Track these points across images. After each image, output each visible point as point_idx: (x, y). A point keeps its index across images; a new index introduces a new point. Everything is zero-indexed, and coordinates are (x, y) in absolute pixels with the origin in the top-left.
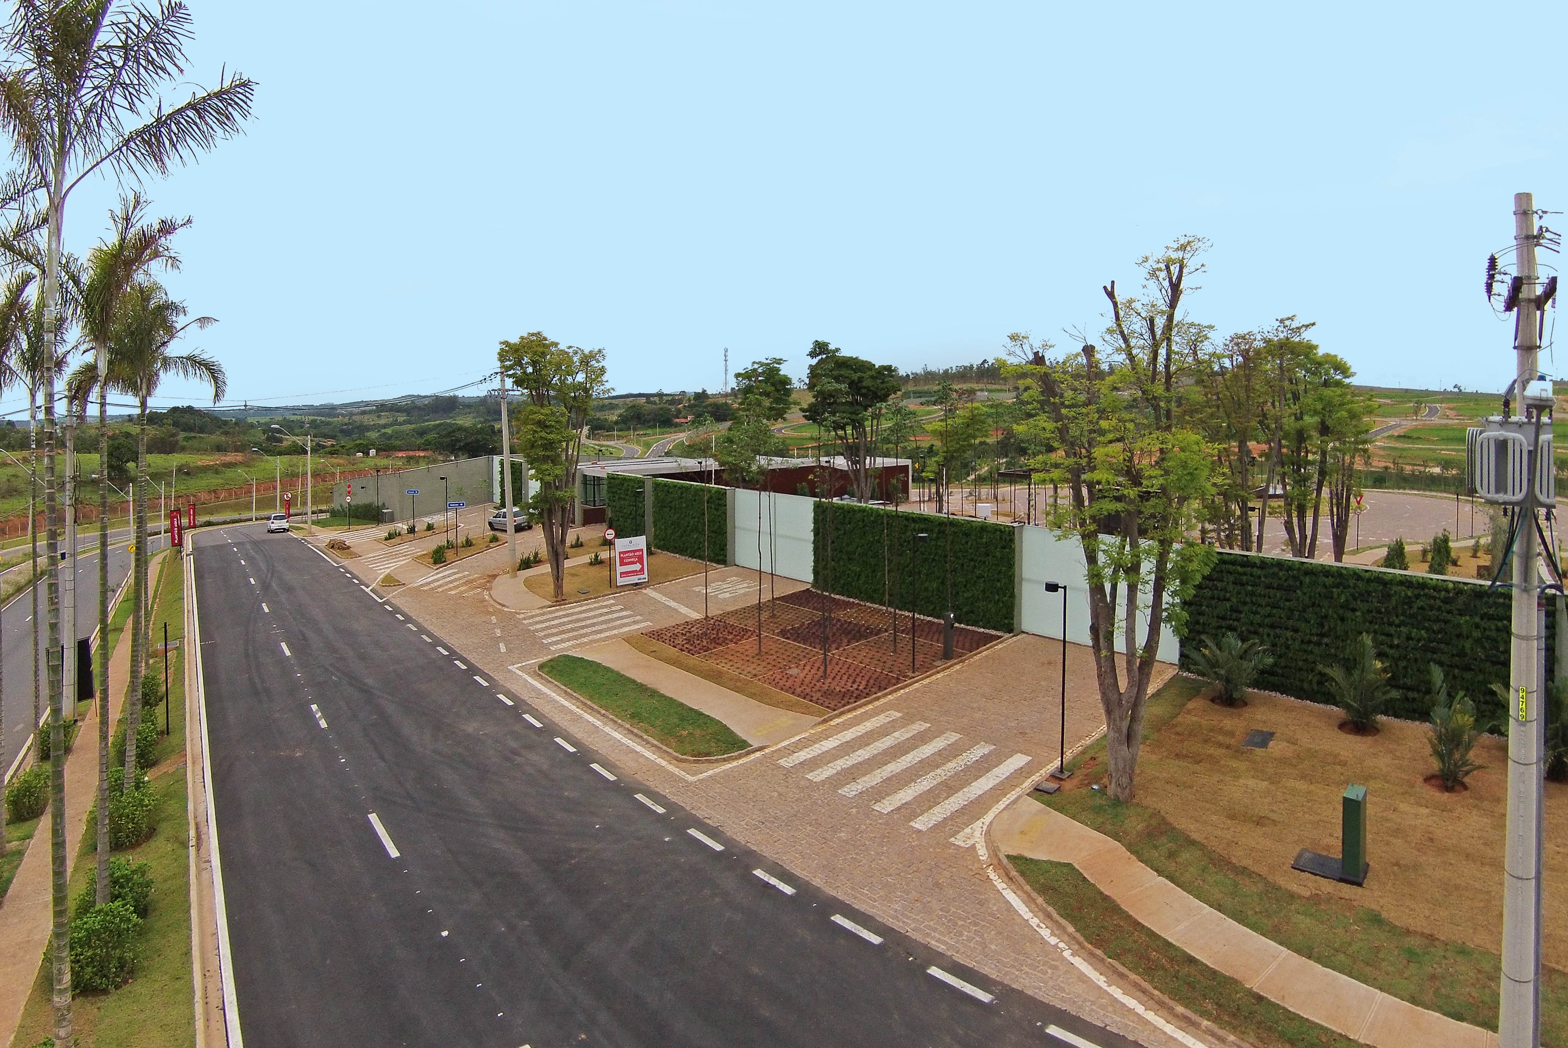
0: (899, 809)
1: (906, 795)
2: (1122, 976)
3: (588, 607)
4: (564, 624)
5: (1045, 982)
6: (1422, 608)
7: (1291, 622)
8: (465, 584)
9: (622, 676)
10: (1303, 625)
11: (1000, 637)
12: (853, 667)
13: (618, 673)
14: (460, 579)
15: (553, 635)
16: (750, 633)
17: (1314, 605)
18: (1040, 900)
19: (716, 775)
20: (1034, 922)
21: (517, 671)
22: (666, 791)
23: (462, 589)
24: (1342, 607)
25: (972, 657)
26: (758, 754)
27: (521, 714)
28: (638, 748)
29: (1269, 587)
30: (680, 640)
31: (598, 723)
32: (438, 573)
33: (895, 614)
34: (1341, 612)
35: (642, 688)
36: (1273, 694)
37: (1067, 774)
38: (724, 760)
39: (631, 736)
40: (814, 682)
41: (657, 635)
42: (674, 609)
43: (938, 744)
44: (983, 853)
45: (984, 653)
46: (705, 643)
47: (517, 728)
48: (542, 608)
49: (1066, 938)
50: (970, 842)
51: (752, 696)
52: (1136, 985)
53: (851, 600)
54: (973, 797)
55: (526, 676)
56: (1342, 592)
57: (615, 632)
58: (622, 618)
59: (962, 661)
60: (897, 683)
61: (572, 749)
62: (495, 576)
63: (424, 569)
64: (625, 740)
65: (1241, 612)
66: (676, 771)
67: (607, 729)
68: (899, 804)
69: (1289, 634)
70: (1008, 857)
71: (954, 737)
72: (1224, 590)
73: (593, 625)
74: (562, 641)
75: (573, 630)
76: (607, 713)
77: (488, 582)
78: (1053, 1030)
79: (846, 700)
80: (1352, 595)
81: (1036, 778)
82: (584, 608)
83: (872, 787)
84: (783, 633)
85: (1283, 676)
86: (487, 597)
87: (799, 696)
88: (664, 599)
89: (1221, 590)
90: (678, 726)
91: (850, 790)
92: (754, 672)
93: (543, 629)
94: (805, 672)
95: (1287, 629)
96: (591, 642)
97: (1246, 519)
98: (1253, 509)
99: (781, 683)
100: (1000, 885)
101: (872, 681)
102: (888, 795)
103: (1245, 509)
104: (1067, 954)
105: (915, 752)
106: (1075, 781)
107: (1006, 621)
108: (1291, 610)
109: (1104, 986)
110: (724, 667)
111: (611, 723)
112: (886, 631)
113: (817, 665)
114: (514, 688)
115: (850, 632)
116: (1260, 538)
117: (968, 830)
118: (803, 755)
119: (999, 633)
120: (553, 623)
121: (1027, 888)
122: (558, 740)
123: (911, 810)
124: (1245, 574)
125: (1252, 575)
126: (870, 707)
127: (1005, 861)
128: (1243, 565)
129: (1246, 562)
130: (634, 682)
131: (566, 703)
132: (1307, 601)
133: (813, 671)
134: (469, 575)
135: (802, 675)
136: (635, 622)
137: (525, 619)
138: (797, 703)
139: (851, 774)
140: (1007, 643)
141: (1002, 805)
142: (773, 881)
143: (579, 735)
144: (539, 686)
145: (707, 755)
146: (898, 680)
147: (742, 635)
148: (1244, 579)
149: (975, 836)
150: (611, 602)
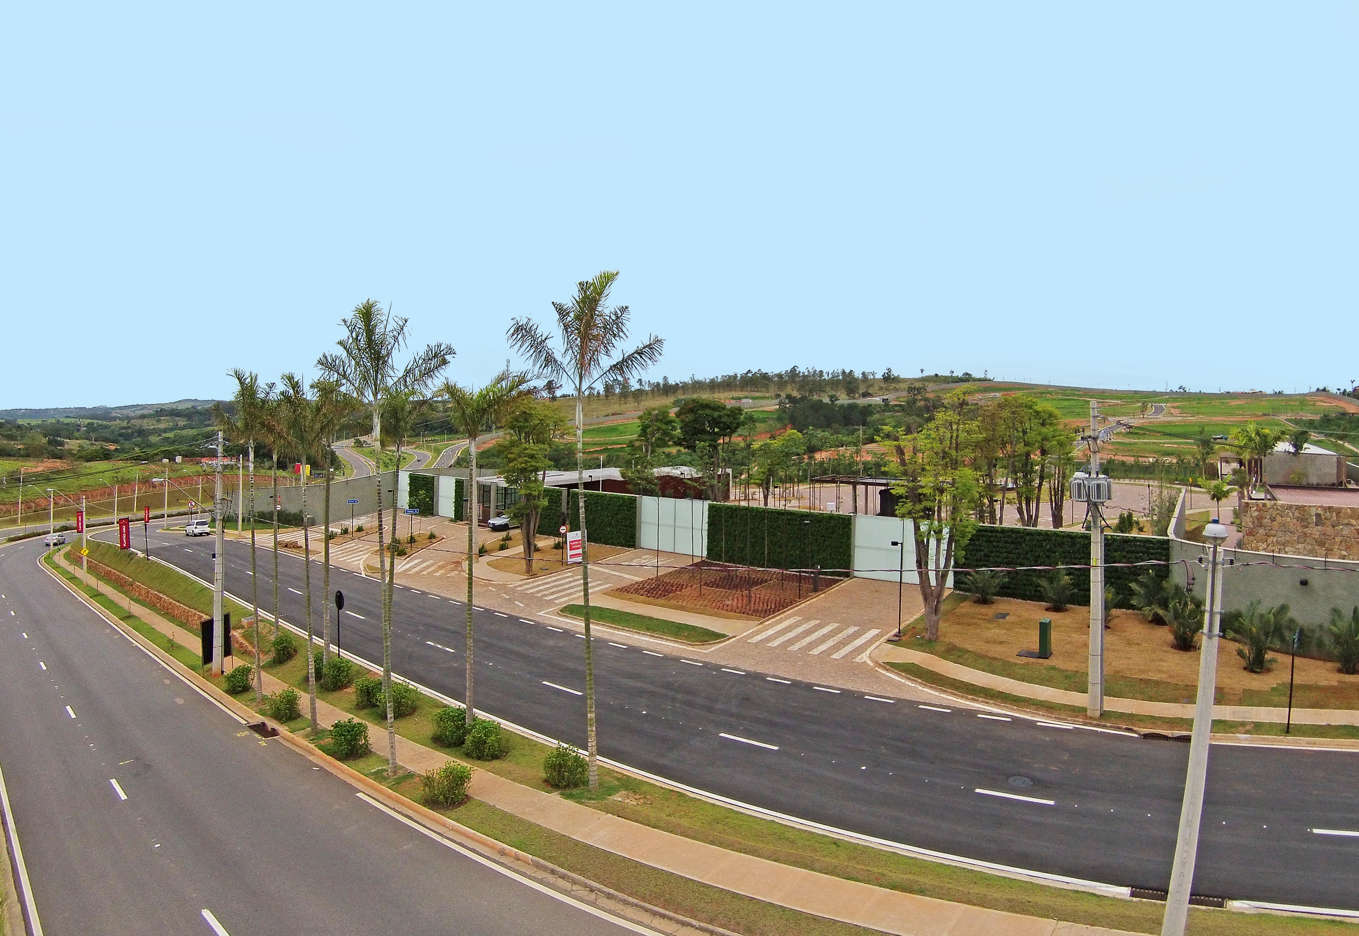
0: (822, 652)
1: (823, 647)
4: (550, 588)
7: (1019, 561)
8: (439, 568)
9: (622, 612)
11: (842, 580)
12: (762, 598)
13: (618, 611)
14: (432, 565)
15: (549, 594)
16: (684, 586)
17: (1032, 551)
18: (902, 674)
19: (717, 649)
20: (903, 681)
21: (546, 615)
23: (441, 571)
24: (1048, 551)
25: (829, 591)
26: (734, 639)
28: (663, 643)
29: (1006, 542)
30: (643, 592)
31: (627, 634)
34: (1047, 553)
35: (641, 617)
36: (1009, 598)
37: (902, 634)
38: (718, 642)
39: (652, 637)
40: (744, 607)
41: (623, 590)
42: (620, 576)
43: (829, 628)
44: (871, 663)
45: (835, 588)
46: (660, 592)
47: (579, 640)
48: (518, 580)
50: (863, 660)
51: (711, 615)
52: (952, 693)
53: (737, 565)
54: (857, 646)
55: (554, 617)
56: (1048, 543)
59: (825, 593)
61: (625, 647)
62: (458, 563)
64: (650, 639)
65: (990, 557)
66: (692, 648)
67: (635, 636)
70: (883, 663)
71: (836, 625)
72: (981, 545)
74: (560, 597)
75: (560, 591)
76: (629, 629)
78: (921, 707)
79: (768, 613)
80: (1054, 545)
81: (887, 637)
83: (804, 646)
84: (706, 584)
85: (1014, 589)
87: (739, 613)
88: (606, 570)
89: (979, 546)
90: (678, 631)
91: (794, 648)
92: (704, 604)
93: (536, 592)
94: (735, 602)
97: (993, 507)
98: (996, 501)
99: (726, 608)
100: (883, 672)
101: (778, 605)
102: (813, 648)
103: (992, 501)
104: (920, 688)
105: (818, 632)
106: (907, 636)
107: (845, 571)
108: (1019, 554)
109: (939, 695)
110: (682, 603)
111: (634, 633)
112: (770, 580)
113: (740, 598)
114: (554, 623)
115: (748, 583)
116: (1001, 518)
117: (860, 656)
118: (759, 637)
119: (840, 578)
121: (896, 671)
122: (610, 643)
123: (828, 652)
124: (991, 537)
125: (996, 537)
126: (782, 615)
128: (991, 532)
129: (993, 530)
130: (632, 614)
131: (597, 627)
132: (1028, 549)
133: (740, 601)
134: (436, 562)
135: (735, 604)
136: (600, 585)
137: (516, 587)
138: (741, 616)
139: (790, 642)
140: (846, 583)
141: (873, 647)
142: (777, 680)
143: (622, 641)
144: (570, 621)
145: (706, 641)
146: (792, 604)
147: (680, 587)
148: (992, 539)
149: (864, 657)
150: (570, 574)
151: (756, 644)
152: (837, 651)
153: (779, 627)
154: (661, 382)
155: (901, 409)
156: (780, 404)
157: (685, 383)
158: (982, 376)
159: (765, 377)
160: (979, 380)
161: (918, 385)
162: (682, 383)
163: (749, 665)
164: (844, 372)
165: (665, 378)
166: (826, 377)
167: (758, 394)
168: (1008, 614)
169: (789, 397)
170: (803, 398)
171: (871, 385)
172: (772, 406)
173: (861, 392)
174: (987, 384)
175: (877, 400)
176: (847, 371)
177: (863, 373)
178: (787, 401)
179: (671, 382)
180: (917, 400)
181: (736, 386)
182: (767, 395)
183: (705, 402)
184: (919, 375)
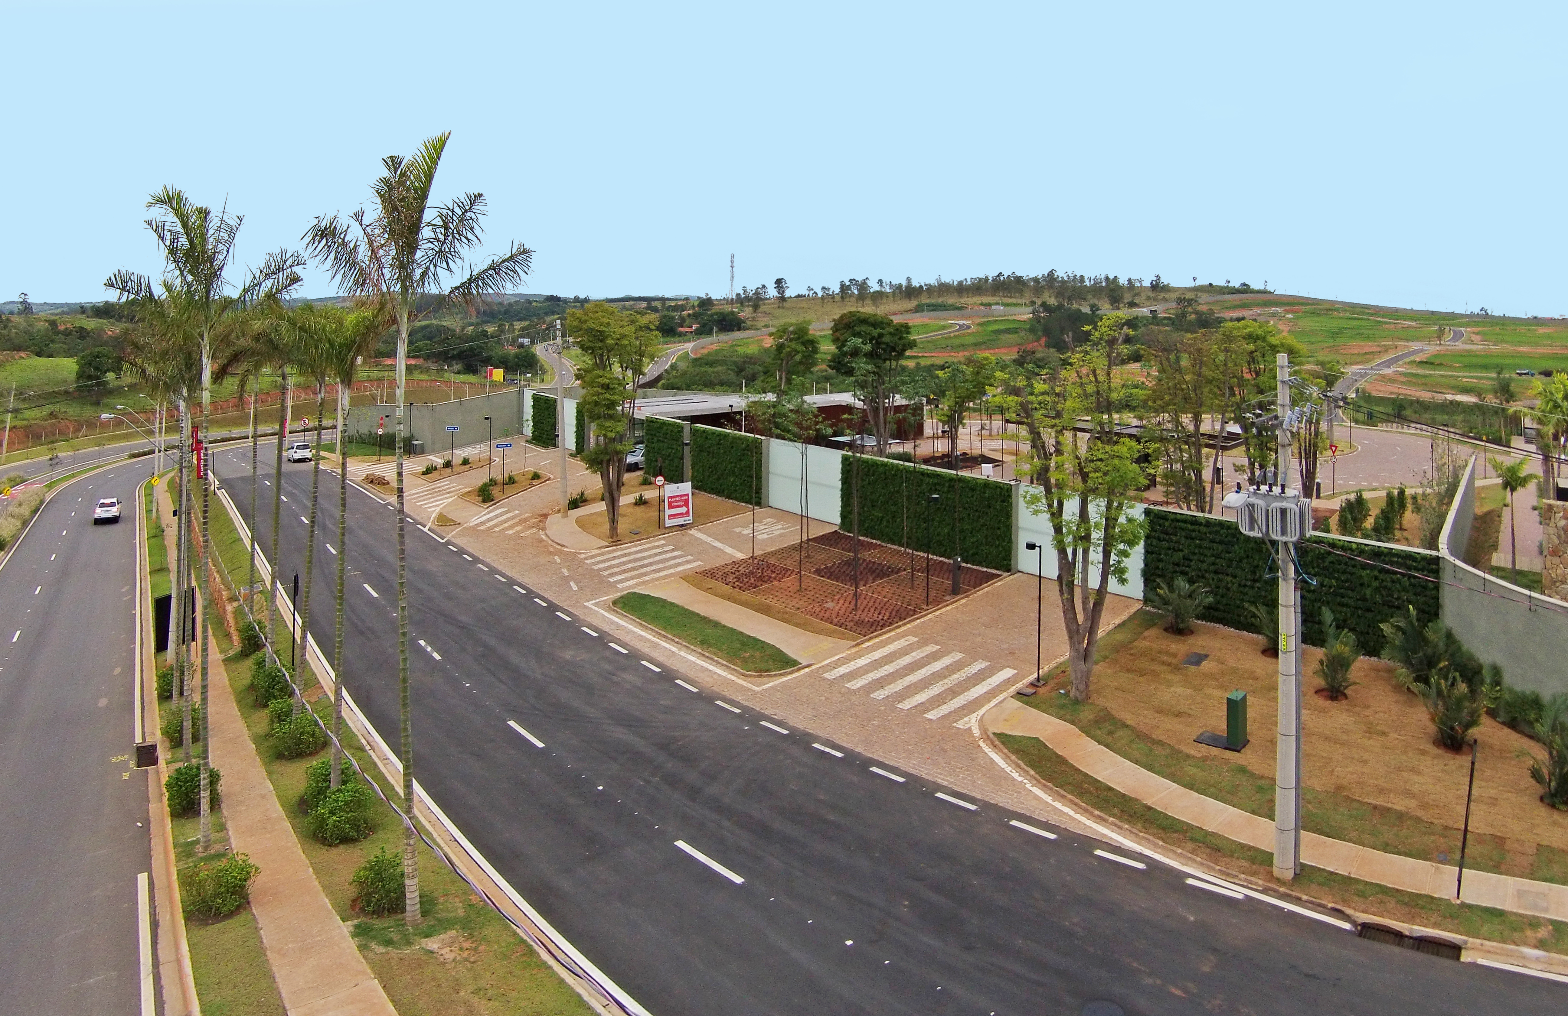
0: (916, 707)
1: (922, 697)
2: (1063, 796)
3: (642, 547)
4: (624, 563)
5: (1012, 800)
6: (1332, 562)
7: (1230, 570)
8: (518, 524)
9: (687, 610)
10: (1239, 572)
11: (1000, 576)
12: (878, 601)
13: (683, 608)
14: (513, 518)
15: (616, 574)
16: (789, 572)
17: (1248, 557)
18: (1013, 757)
19: (776, 686)
20: (1008, 769)
21: (593, 607)
22: (739, 698)
23: (518, 528)
25: (975, 593)
26: (807, 670)
27: (606, 644)
28: (711, 668)
29: (1213, 541)
30: (731, 578)
31: (674, 649)
32: (489, 513)
33: (913, 554)
35: (705, 620)
37: (1042, 682)
38: (781, 675)
39: (704, 658)
40: (847, 614)
41: (710, 574)
42: (720, 549)
43: (946, 661)
44: (976, 732)
45: (986, 589)
46: (752, 580)
47: (607, 653)
48: (600, 548)
49: (1029, 778)
50: (967, 726)
51: (797, 625)
52: (1071, 801)
53: (874, 541)
54: (971, 699)
55: (602, 611)
57: (672, 571)
58: (675, 558)
59: (968, 596)
60: (914, 614)
61: (658, 670)
62: (545, 516)
63: (474, 509)
64: (699, 662)
65: (1191, 560)
66: (744, 683)
67: (682, 653)
68: (916, 704)
69: (1229, 579)
70: (994, 734)
71: (959, 656)
72: (1178, 542)
73: (651, 564)
74: (627, 579)
75: (633, 569)
76: (680, 641)
77: (540, 521)
78: (1014, 823)
79: (874, 627)
81: (1019, 685)
82: (639, 548)
83: (896, 692)
84: (818, 572)
85: (1224, 611)
86: (544, 537)
87: (836, 625)
88: (709, 540)
89: (1176, 542)
90: (740, 649)
91: (880, 695)
92: (797, 606)
93: (606, 569)
94: (840, 605)
95: (1228, 575)
96: (653, 580)
99: (821, 614)
100: (987, 749)
101: (894, 613)
102: (909, 697)
104: (1028, 786)
105: (928, 667)
106: (1048, 688)
107: (1005, 562)
108: (1230, 560)
109: (1051, 802)
110: (770, 601)
111: (684, 648)
112: (905, 570)
113: (849, 599)
114: (596, 622)
115: (874, 572)
117: (966, 719)
118: (843, 670)
119: (999, 572)
120: (613, 562)
121: (1006, 751)
122: (644, 662)
123: (924, 707)
124: (1194, 531)
125: (1199, 532)
126: (893, 633)
127: (992, 736)
129: (1199, 522)
130: (698, 615)
131: (643, 633)
132: (1242, 554)
133: (846, 605)
134: (520, 514)
135: (837, 608)
136: (688, 562)
137: (586, 559)
138: (834, 631)
139: (880, 683)
140: (1006, 580)
141: (992, 704)
142: (827, 750)
143: (661, 659)
144: (616, 620)
145: (767, 671)
146: (915, 611)
147: (785, 572)
148: (1194, 534)
149: (972, 722)
150: (663, 542)
151: (832, 682)
152: (939, 706)
153: (877, 655)
154: (904, 283)
155: (1170, 322)
156: (1033, 313)
157: (930, 285)
158: (1262, 288)
159: (1019, 279)
160: (1259, 292)
161: (1189, 296)
162: (926, 285)
163: (801, 721)
164: (1107, 278)
165: (909, 279)
166: (1087, 283)
167: (1010, 300)
168: (1206, 656)
169: (1044, 305)
170: (1060, 306)
171: (1138, 294)
172: (1025, 314)
173: (1126, 301)
174: (1268, 297)
175: (1145, 311)
176: (1111, 277)
177: (1129, 280)
178: (1041, 310)
179: (915, 283)
180: (1187, 313)
181: (987, 290)
182: (1019, 301)
183: (863, 317)
184: (1191, 284)
